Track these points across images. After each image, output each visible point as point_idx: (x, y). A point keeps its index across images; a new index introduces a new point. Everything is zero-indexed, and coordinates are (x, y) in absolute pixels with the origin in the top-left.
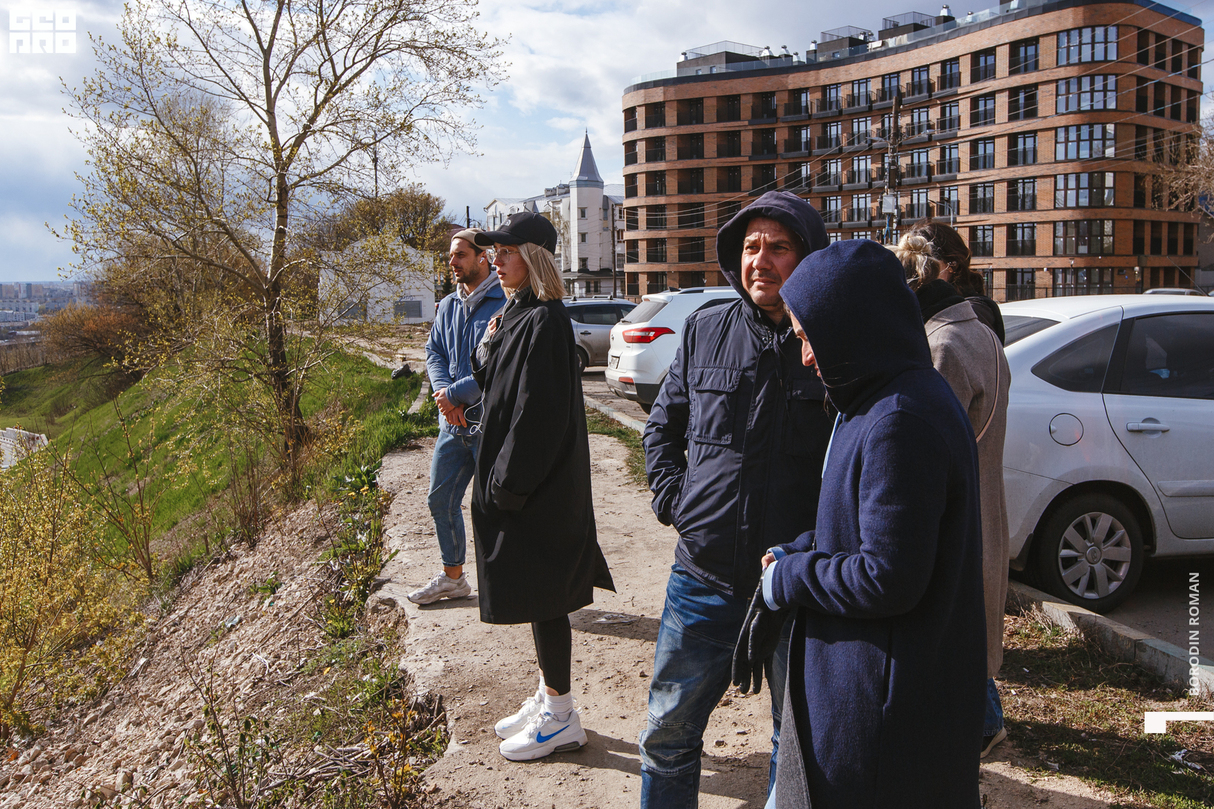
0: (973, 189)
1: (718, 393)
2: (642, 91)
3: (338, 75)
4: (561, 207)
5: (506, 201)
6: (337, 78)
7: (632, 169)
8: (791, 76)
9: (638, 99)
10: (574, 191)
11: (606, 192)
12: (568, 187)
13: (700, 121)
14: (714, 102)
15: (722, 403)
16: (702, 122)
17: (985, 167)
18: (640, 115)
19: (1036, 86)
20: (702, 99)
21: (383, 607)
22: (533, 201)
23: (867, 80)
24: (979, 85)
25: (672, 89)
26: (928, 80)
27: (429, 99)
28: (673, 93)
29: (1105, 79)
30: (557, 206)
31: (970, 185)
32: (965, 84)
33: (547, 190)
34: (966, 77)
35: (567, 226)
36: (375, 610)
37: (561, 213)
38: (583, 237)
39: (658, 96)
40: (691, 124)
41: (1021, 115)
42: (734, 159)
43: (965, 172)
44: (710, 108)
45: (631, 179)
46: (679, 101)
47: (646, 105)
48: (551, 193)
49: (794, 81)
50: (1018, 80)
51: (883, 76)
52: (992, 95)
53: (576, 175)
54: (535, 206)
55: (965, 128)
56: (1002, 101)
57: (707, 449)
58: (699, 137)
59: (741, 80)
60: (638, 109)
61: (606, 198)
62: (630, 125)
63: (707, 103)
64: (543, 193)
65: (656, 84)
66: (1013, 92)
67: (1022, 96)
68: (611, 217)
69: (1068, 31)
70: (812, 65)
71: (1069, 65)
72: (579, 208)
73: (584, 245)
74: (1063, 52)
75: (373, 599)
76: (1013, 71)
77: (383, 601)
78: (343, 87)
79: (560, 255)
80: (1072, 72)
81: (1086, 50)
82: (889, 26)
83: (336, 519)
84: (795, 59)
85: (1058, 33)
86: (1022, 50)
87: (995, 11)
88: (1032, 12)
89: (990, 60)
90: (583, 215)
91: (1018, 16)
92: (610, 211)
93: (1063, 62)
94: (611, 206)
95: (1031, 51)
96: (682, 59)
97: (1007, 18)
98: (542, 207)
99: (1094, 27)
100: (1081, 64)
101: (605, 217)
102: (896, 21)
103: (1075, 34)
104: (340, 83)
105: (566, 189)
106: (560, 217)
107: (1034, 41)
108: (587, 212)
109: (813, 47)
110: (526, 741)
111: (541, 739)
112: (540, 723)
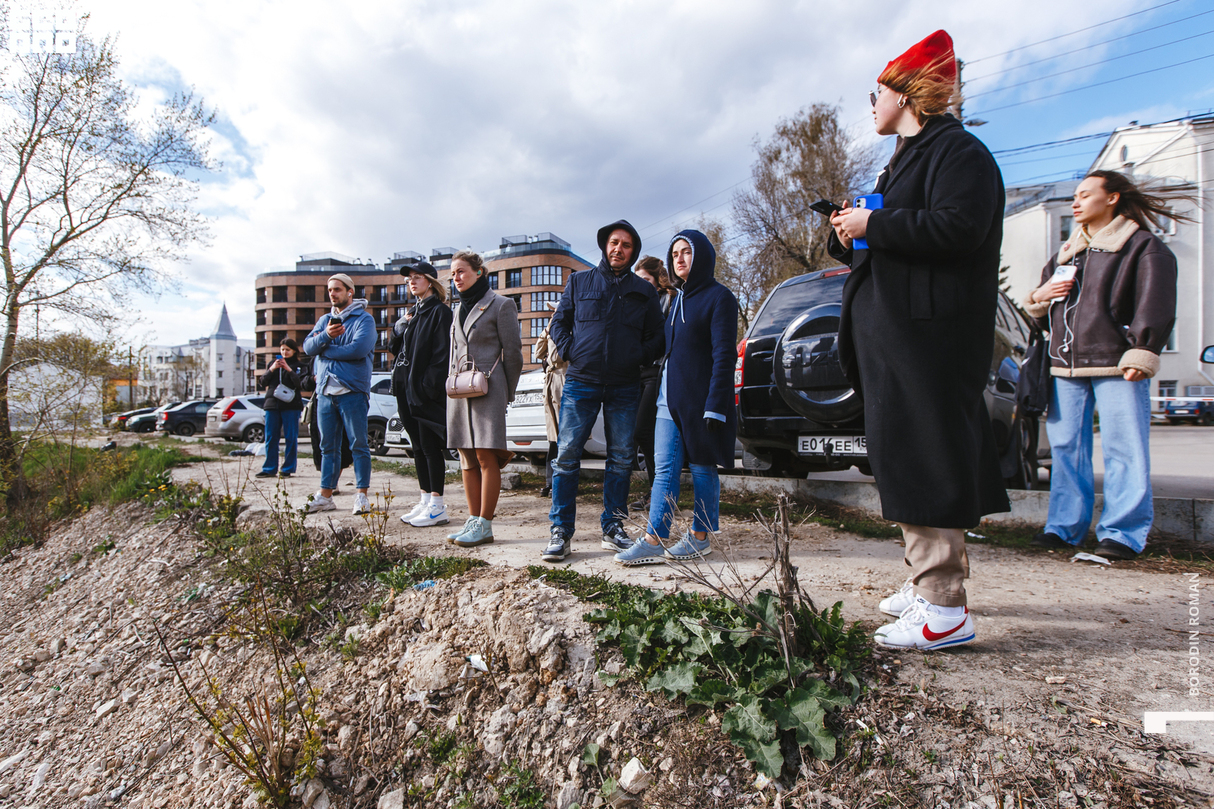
1: (592, 300)
2: (271, 278)
4: (203, 352)
6: (73, 229)
7: (261, 328)
8: (375, 277)
9: (268, 283)
10: (213, 342)
11: (239, 344)
12: (208, 339)
13: (313, 300)
15: (594, 304)
18: (268, 293)
19: (520, 294)
20: (313, 286)
21: (255, 517)
22: (180, 348)
25: (293, 278)
28: (294, 281)
30: (199, 352)
33: (191, 341)
35: (207, 366)
36: (249, 519)
37: (203, 356)
38: (220, 374)
39: (282, 281)
40: (306, 301)
45: (260, 335)
46: (298, 287)
47: (273, 287)
48: (194, 343)
49: (376, 280)
50: (511, 291)
53: (216, 331)
54: (180, 351)
57: (587, 324)
58: (312, 310)
60: (267, 289)
61: (239, 349)
62: (261, 298)
63: (317, 289)
64: (187, 343)
68: (242, 361)
69: (537, 267)
70: (388, 272)
71: (537, 285)
72: (218, 354)
73: (221, 379)
74: (534, 278)
75: (244, 515)
76: (508, 286)
77: (254, 513)
78: (74, 237)
79: (201, 386)
80: (540, 289)
81: (546, 278)
82: (436, 254)
83: (143, 505)
84: (377, 268)
85: (531, 267)
86: (512, 275)
87: (498, 252)
88: (517, 254)
89: (495, 279)
90: (221, 359)
91: (510, 256)
92: (242, 357)
93: (534, 283)
94: (243, 353)
95: (517, 275)
96: (300, 260)
97: (504, 256)
98: (186, 352)
99: (550, 266)
100: (543, 285)
101: (238, 361)
102: (440, 251)
103: (540, 269)
104: (74, 234)
105: (207, 341)
106: (202, 359)
107: (519, 270)
108: (224, 357)
109: (388, 262)
110: (425, 518)
111: (432, 517)
112: (431, 510)
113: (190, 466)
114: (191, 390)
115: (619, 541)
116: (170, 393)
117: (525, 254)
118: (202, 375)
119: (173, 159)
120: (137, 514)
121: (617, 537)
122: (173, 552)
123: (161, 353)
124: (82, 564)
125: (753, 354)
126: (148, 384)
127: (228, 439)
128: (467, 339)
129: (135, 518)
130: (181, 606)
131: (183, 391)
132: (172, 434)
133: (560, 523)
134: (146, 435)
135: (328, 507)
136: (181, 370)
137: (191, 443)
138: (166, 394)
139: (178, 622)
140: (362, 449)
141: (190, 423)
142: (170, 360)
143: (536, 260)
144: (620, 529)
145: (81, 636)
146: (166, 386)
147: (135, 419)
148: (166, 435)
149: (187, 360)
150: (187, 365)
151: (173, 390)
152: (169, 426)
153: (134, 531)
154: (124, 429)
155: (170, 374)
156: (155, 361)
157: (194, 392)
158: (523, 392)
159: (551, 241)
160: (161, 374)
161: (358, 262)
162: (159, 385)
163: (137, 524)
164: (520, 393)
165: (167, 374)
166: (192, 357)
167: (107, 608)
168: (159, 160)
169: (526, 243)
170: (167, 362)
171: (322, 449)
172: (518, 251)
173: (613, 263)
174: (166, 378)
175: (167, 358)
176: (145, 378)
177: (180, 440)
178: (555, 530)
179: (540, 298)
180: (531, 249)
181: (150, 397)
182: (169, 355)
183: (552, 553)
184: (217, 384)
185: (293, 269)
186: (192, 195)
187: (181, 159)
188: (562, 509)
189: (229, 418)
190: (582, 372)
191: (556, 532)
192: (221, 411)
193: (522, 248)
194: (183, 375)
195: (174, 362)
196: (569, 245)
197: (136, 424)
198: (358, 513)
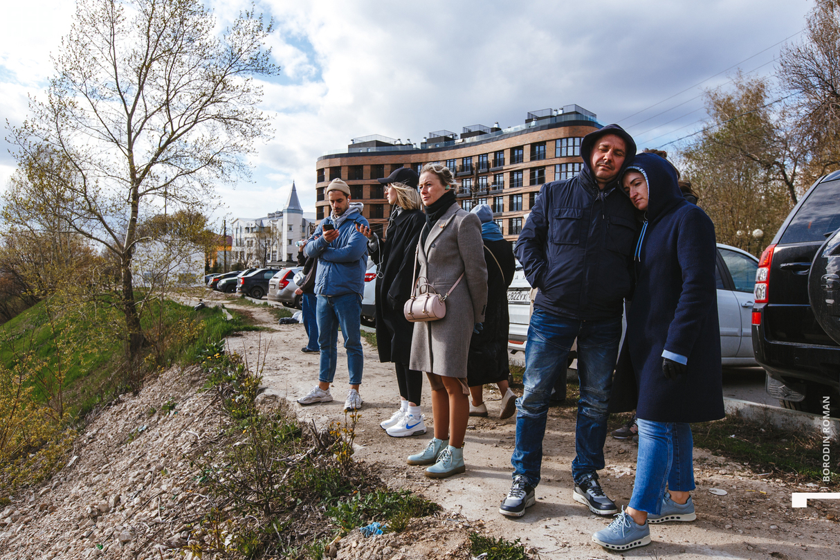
0: (511, 221)
1: (571, 219)
2: (328, 160)
3: (175, 130)
4: (278, 224)
5: (244, 220)
6: (173, 133)
7: (321, 203)
8: (412, 155)
9: (326, 164)
10: (285, 215)
11: (304, 216)
12: (282, 213)
13: (361, 178)
14: (369, 168)
15: (573, 224)
16: (362, 179)
17: (517, 210)
18: (327, 173)
19: (544, 167)
20: (362, 166)
21: (268, 400)
22: (261, 220)
23: (454, 160)
24: (514, 166)
25: (345, 159)
26: (487, 161)
27: (225, 150)
28: (346, 162)
29: (573, 166)
30: (275, 223)
31: (509, 219)
32: (507, 165)
33: (269, 214)
34: (507, 161)
35: (280, 235)
36: (263, 402)
37: (278, 227)
38: (290, 241)
39: (337, 163)
40: (356, 179)
41: (537, 182)
42: (380, 200)
43: (506, 212)
44: (367, 171)
45: (320, 209)
46: (349, 167)
47: (330, 168)
48: (271, 216)
49: (414, 158)
50: (535, 164)
51: (463, 158)
52: (521, 171)
53: (287, 206)
54: (261, 223)
55: (507, 189)
56: (527, 174)
57: (563, 248)
58: (361, 187)
59: (384, 157)
60: (325, 170)
61: (304, 220)
62: (321, 178)
63: (365, 168)
64: (267, 216)
65: (337, 156)
66: (533, 169)
67: (537, 172)
68: (306, 231)
69: (561, 139)
70: (424, 150)
71: (561, 157)
72: (288, 225)
73: (290, 246)
74: (558, 150)
75: (259, 397)
76: (532, 159)
77: (267, 397)
78: (176, 138)
79: (276, 252)
80: (563, 161)
81: (570, 149)
82: (466, 132)
83: (201, 371)
84: (414, 147)
85: (556, 140)
86: (537, 148)
87: (523, 126)
88: (542, 128)
89: (520, 152)
90: (290, 229)
91: (535, 129)
92: (306, 227)
93: (558, 155)
94: (307, 224)
95: (542, 148)
96: (351, 143)
97: (529, 130)
98: (266, 223)
99: (574, 138)
100: (567, 156)
101: (303, 231)
102: (470, 128)
103: (564, 141)
104: (175, 135)
105: (281, 214)
106: (277, 230)
107: (543, 143)
108: (293, 228)
109: (424, 141)
110: (401, 428)
111: (408, 427)
112: (407, 420)
113: (241, 335)
114: (269, 255)
115: (592, 498)
116: (254, 257)
117: (550, 127)
118: (276, 242)
119: (243, 68)
120: (196, 378)
121: (590, 492)
122: (204, 426)
123: (248, 224)
124: (155, 418)
125: (783, 265)
126: (239, 249)
127: (285, 304)
128: (426, 258)
129: (194, 382)
130: (194, 486)
131: (263, 256)
132: (248, 296)
133: (523, 471)
134: (230, 295)
135: (325, 398)
136: (262, 238)
137: (258, 306)
138: (251, 259)
139: (190, 502)
140: (355, 348)
141: (260, 287)
142: (255, 230)
143: (561, 132)
144: (594, 483)
145: (131, 494)
146: (251, 252)
147: (223, 281)
148: (243, 296)
149: (267, 230)
150: (266, 235)
151: (256, 255)
152: (244, 290)
153: (190, 394)
154: (216, 289)
155: (254, 242)
156: (244, 230)
157: (271, 256)
158: (517, 289)
159: (576, 113)
160: (248, 241)
161: (398, 142)
162: (246, 251)
163: (194, 388)
164: (513, 289)
165: (252, 241)
166: (270, 227)
167: (151, 472)
168: (232, 70)
169: (551, 117)
170: (252, 232)
171: (320, 345)
172: (543, 124)
173: (599, 173)
174: (252, 245)
175: (252, 228)
176: (237, 245)
177: (251, 302)
178: (517, 478)
179: (564, 169)
180: (554, 122)
181: (240, 261)
182: (253, 226)
183: (509, 509)
184: (287, 250)
185: (346, 151)
186: (258, 98)
187: (248, 68)
188: (525, 455)
189: (285, 286)
190: (555, 304)
191: (518, 482)
192: (278, 280)
193: (547, 122)
194: (263, 243)
195: (257, 232)
196: (594, 115)
197: (224, 285)
198: (349, 410)
